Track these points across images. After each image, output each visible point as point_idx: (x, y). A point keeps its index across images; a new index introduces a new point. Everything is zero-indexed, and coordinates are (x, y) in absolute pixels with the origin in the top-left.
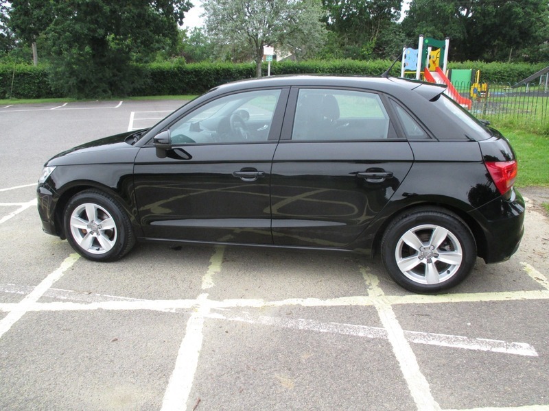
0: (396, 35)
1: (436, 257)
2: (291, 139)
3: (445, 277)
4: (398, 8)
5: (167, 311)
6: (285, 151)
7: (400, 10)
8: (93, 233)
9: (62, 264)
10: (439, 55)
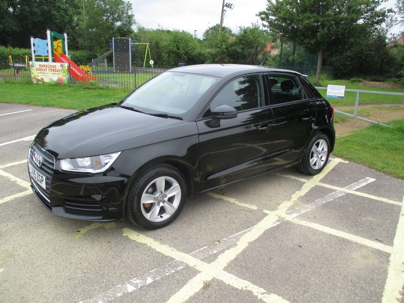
8: (159, 204)
9: (141, 242)
10: (61, 45)
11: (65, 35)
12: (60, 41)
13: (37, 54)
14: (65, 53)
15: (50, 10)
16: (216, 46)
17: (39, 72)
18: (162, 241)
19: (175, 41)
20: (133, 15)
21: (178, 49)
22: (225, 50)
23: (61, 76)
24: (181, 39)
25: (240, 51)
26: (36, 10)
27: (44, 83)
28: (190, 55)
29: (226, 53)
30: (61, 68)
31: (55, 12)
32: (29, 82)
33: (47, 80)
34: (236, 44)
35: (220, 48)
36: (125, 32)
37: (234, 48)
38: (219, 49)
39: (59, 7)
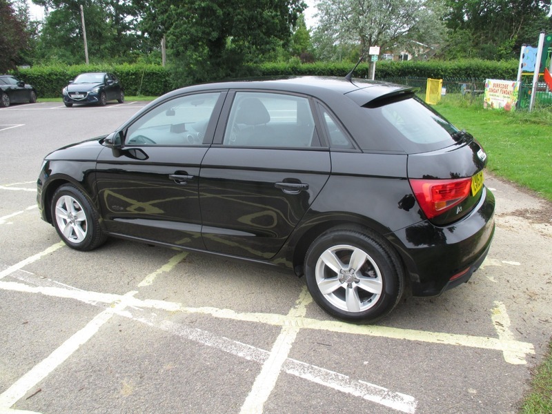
1: (357, 282)
2: (222, 143)
3: (365, 307)
5: (89, 303)
6: (216, 155)
7: (550, 3)
8: (71, 223)
9: (47, 249)
17: (492, 93)
18: (48, 255)
23: (510, 101)
27: (493, 109)
30: (512, 89)
33: (496, 106)
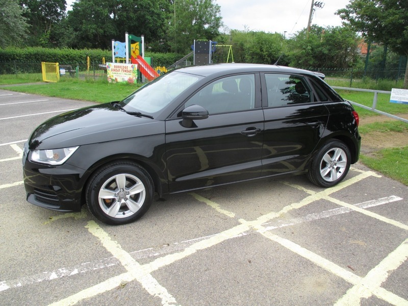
0: (66, 29)
1: (336, 165)
2: (268, 106)
4: (63, 8)
5: (241, 235)
7: (65, 10)
8: (119, 201)
9: (96, 235)
10: (138, 47)
11: (143, 38)
12: (138, 43)
13: (117, 55)
14: (141, 55)
15: (145, 15)
16: (301, 47)
17: (114, 72)
18: (114, 237)
19: (259, 43)
20: (221, 18)
21: (262, 50)
22: (311, 51)
23: (131, 76)
24: (265, 41)
25: (326, 52)
26: (132, 15)
27: (117, 82)
28: (273, 57)
29: (312, 54)
30: (132, 69)
31: (149, 17)
32: (105, 82)
33: (120, 80)
34: (323, 45)
35: (304, 49)
36: (212, 35)
37: (320, 49)
38: (304, 51)
39: (153, 12)
